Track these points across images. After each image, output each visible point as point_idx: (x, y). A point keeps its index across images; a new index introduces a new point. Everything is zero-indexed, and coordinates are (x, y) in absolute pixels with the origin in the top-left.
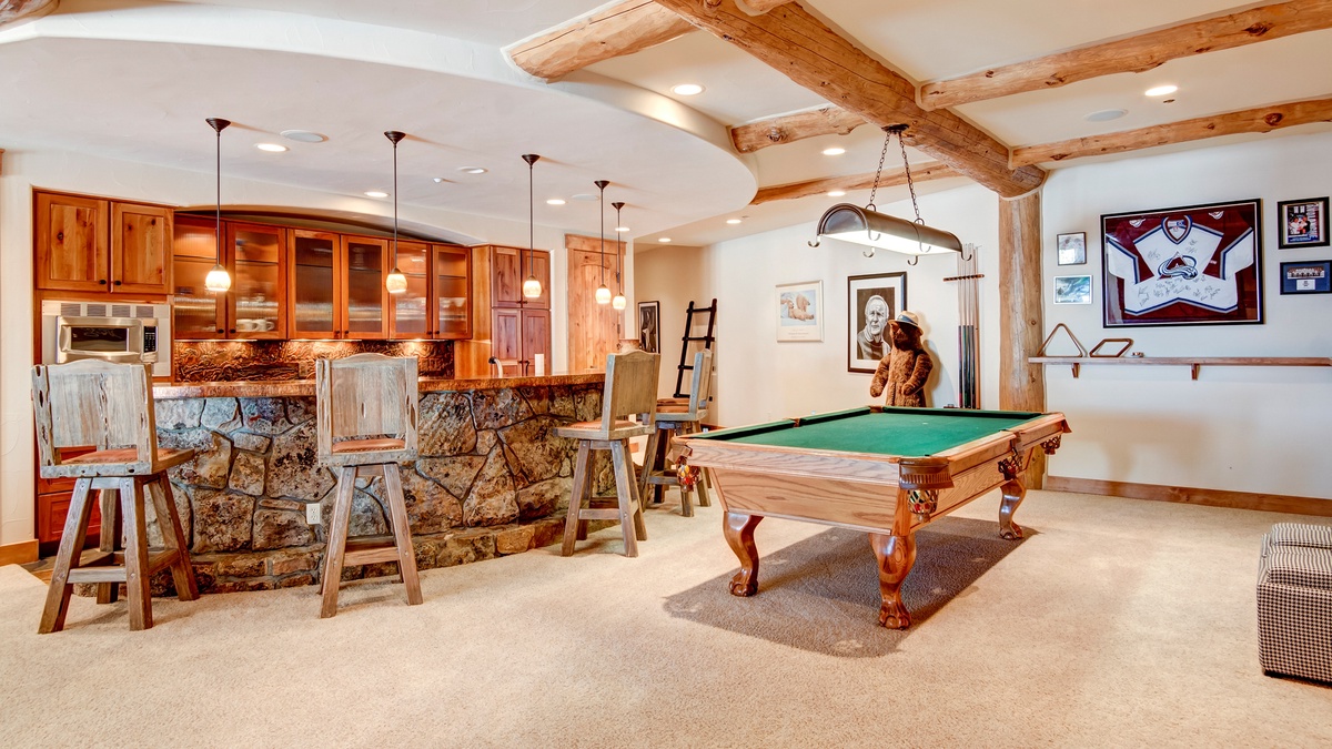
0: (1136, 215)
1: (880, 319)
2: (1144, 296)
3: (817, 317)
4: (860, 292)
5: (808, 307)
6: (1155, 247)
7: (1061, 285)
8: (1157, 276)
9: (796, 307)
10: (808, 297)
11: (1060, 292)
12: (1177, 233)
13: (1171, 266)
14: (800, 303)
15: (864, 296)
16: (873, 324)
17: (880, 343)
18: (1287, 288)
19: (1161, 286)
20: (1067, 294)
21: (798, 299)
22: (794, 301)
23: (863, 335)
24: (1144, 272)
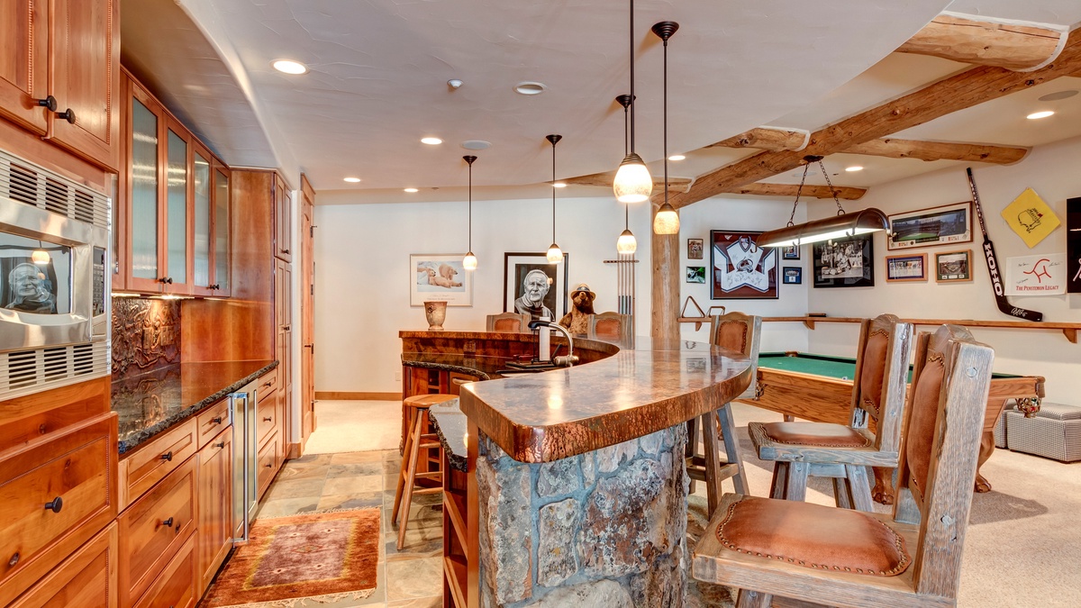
0: (728, 232)
1: (541, 289)
2: (730, 281)
3: (467, 285)
4: (518, 267)
5: (454, 276)
6: (737, 252)
7: (690, 271)
8: (736, 269)
9: (438, 275)
10: (454, 268)
11: (689, 276)
12: (746, 246)
13: (742, 265)
14: (444, 273)
15: (522, 271)
16: (533, 292)
17: (540, 308)
18: (786, 281)
19: (738, 276)
20: (693, 277)
21: (441, 269)
22: (437, 270)
23: (521, 301)
24: (730, 268)
